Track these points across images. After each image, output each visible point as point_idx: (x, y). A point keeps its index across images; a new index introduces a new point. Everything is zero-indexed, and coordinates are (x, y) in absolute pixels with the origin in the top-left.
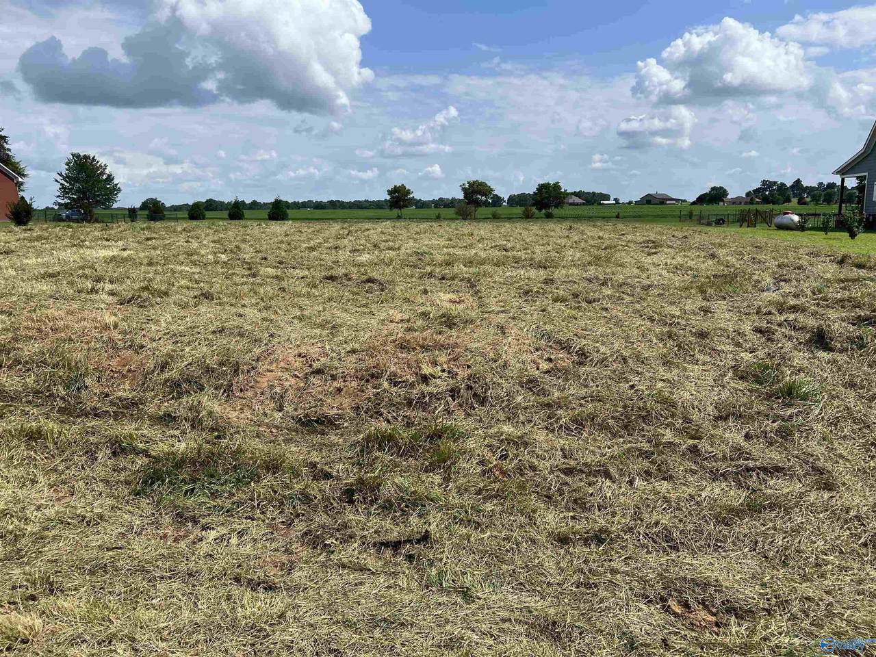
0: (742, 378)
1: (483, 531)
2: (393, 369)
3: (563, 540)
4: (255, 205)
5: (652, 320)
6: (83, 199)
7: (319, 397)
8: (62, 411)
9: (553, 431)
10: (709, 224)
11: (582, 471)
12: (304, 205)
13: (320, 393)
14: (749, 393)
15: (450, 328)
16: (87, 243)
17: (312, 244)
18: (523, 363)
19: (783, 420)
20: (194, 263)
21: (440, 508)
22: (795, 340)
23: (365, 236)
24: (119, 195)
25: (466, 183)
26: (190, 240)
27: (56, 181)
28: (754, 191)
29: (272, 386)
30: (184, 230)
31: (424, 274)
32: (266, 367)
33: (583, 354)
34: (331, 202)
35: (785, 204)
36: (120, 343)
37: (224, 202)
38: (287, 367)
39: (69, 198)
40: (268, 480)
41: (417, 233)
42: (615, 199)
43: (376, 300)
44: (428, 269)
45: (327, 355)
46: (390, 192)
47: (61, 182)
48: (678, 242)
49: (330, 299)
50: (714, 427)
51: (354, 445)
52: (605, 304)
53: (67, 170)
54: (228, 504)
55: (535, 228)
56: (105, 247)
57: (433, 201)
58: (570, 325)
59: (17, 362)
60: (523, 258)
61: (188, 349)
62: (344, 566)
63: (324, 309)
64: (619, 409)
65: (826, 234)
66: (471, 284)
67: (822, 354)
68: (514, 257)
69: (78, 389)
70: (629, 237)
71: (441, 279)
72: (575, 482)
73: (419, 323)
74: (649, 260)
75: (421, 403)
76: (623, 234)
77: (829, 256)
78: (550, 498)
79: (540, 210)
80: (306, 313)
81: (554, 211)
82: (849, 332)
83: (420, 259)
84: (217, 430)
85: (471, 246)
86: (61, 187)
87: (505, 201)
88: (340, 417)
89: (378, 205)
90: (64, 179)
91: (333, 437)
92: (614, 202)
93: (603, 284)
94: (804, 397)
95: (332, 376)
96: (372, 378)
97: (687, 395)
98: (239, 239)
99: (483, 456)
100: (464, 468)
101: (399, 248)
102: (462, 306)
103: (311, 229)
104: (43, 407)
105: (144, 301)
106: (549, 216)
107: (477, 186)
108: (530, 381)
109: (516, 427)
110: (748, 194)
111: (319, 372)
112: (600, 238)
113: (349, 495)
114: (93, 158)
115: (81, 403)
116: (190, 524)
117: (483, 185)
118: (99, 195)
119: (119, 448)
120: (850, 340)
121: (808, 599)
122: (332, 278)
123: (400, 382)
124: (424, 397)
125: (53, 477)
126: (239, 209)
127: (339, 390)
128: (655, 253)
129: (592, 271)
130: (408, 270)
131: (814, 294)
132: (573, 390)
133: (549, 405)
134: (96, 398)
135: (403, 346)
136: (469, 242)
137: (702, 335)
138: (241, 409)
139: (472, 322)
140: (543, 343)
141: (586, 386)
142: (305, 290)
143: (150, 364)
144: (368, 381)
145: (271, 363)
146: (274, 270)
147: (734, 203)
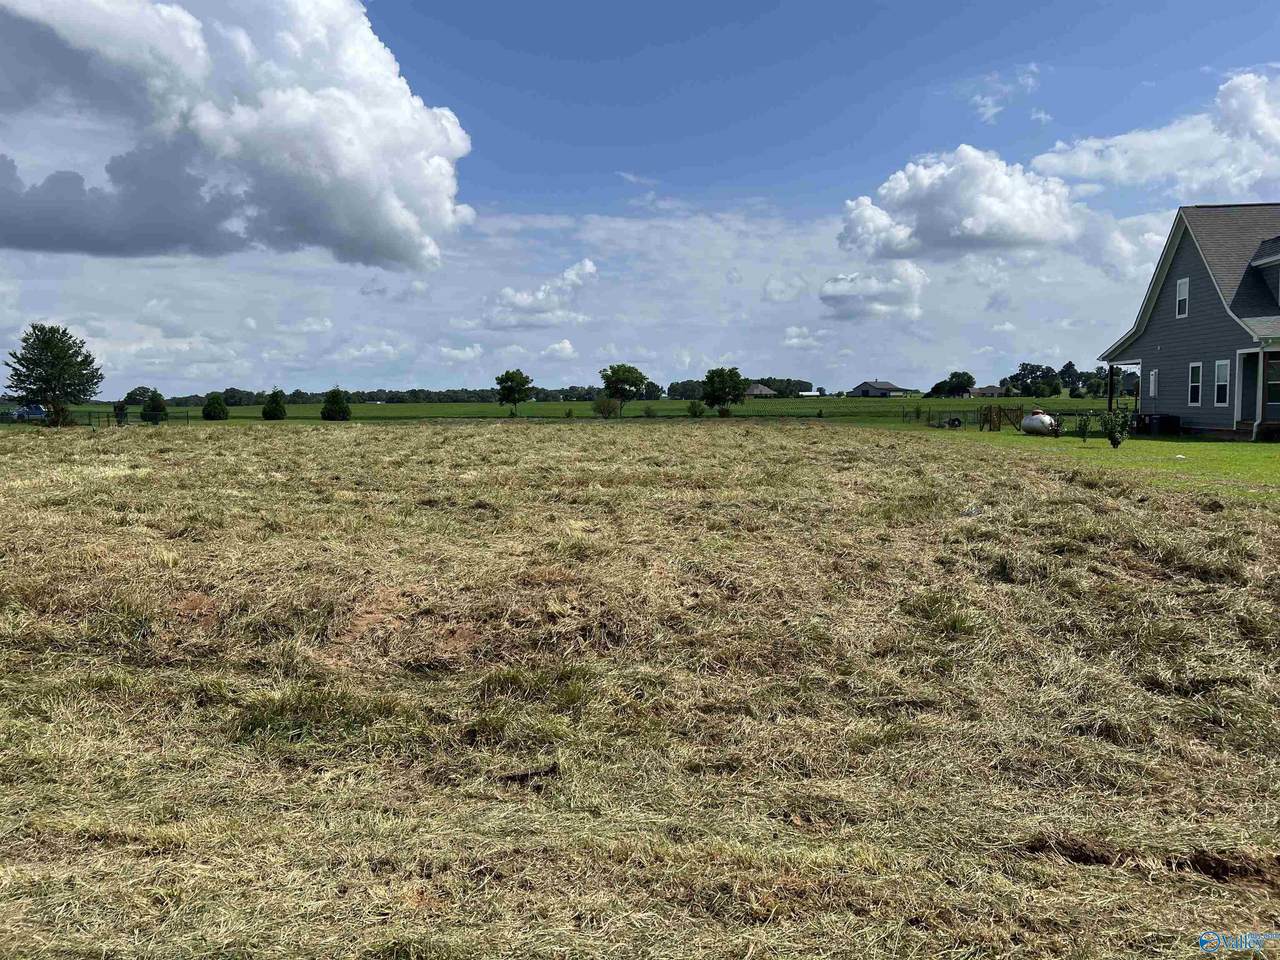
0: (909, 613)
1: (613, 763)
2: (514, 607)
3: (694, 769)
4: (298, 397)
5: (819, 549)
6: (46, 391)
7: (429, 640)
8: (126, 661)
9: (695, 671)
10: (941, 426)
11: (722, 709)
12: (372, 397)
13: (430, 636)
14: (913, 629)
15: (582, 561)
16: (77, 457)
17: (395, 457)
18: (665, 598)
19: (943, 655)
20: (242, 485)
21: (568, 745)
22: (976, 571)
23: (468, 445)
24: (100, 384)
25: (608, 368)
26: (223, 452)
27: (7, 364)
28: (1011, 378)
29: (373, 629)
30: (210, 438)
31: (551, 497)
32: (363, 608)
33: (734, 588)
34: (413, 392)
35: (1053, 397)
36: (185, 583)
37: (252, 393)
38: (390, 608)
39: (26, 389)
40: (380, 723)
41: (541, 441)
42: (820, 390)
43: (490, 529)
44: (555, 490)
45: (437, 593)
46: (500, 381)
47: (14, 365)
48: (882, 454)
49: (431, 529)
50: (869, 663)
51: (473, 689)
52: (768, 532)
53: (24, 348)
54: (340, 747)
55: (699, 432)
56: (105, 463)
57: (562, 391)
58: (723, 556)
59: (62, 606)
60: (678, 475)
61: (269, 589)
62: (470, 796)
63: (428, 541)
64: (768, 647)
65: (1084, 441)
66: (609, 508)
67: (1004, 587)
68: (666, 475)
69: (144, 636)
70: (822, 446)
71: (571, 503)
72: (713, 719)
73: (545, 556)
74: (836, 477)
75: (548, 644)
76: (815, 443)
77: (1059, 472)
78: (685, 734)
79: (711, 405)
80: (406, 546)
81: (732, 407)
82: (1032, 561)
83: (544, 477)
84: (315, 677)
85: (612, 459)
86: (13, 373)
87: (664, 392)
88: (455, 661)
89: (482, 396)
90: (19, 361)
91: (448, 683)
92: (818, 393)
93: (772, 509)
94: (969, 631)
95: (443, 617)
96: (491, 618)
97: (845, 632)
98: (291, 449)
99: (616, 695)
100: (595, 709)
101: (516, 463)
102: (597, 536)
103: (391, 435)
104: (105, 657)
105: (200, 533)
106: (724, 414)
107: (624, 373)
108: (672, 618)
109: (654, 667)
110: (1003, 382)
111: (428, 612)
112: (783, 448)
113: (471, 736)
114: (64, 332)
115: (149, 651)
116: (300, 768)
117: (631, 370)
118: (69, 385)
119: (205, 698)
120: (1034, 570)
121: (923, 809)
122: (430, 503)
123: (524, 622)
124: (551, 637)
125: (136, 729)
126: (278, 404)
127: (452, 632)
128: (847, 469)
129: (761, 492)
130: (529, 492)
131: (1016, 519)
132: (719, 626)
133: (691, 644)
134: (166, 646)
135: (526, 582)
136: (610, 453)
137: (872, 567)
138: (339, 655)
139: (607, 553)
140: (690, 576)
141: (735, 623)
142: (398, 519)
143: (225, 607)
144: (485, 621)
145: (370, 604)
146: (351, 494)
147: (984, 395)
